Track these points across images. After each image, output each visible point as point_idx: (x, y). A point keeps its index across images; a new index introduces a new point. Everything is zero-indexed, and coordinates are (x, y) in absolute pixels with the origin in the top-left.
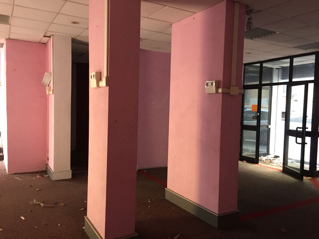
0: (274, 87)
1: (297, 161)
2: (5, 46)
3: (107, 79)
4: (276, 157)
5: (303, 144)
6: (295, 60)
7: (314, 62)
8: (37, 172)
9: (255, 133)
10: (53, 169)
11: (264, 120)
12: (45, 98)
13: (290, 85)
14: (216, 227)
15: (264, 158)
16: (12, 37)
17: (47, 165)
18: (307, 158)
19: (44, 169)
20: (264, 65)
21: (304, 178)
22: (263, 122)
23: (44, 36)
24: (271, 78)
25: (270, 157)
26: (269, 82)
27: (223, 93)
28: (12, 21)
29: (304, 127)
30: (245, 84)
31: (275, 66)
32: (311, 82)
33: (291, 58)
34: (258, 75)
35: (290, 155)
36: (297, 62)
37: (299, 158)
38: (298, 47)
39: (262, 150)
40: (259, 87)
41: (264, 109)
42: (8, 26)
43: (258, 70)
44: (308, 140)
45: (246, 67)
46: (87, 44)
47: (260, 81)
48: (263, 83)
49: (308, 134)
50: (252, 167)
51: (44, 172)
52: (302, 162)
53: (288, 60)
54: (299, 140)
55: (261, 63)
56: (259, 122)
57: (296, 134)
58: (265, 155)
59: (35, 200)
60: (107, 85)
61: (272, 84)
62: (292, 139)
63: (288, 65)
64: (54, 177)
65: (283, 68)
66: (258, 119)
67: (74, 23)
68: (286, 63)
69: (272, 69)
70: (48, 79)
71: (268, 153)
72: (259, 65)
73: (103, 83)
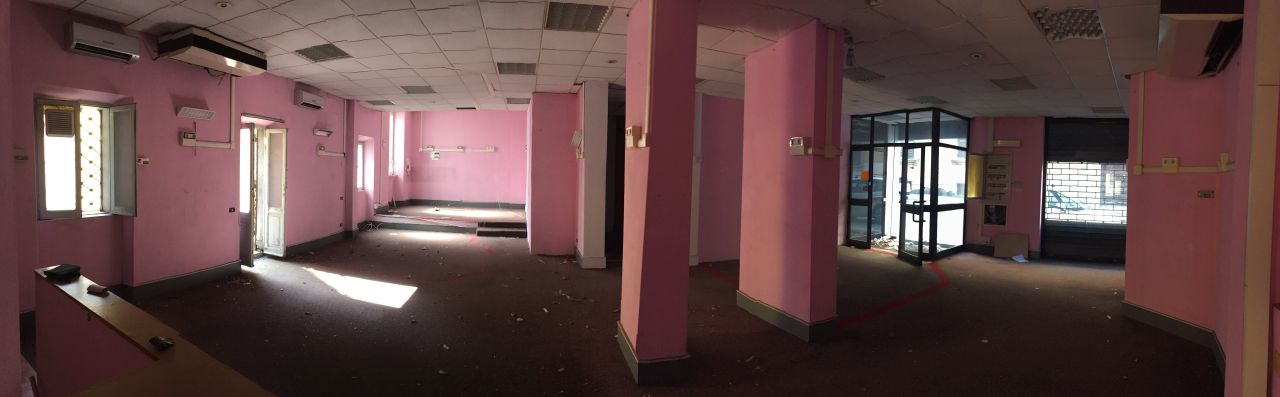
0: (890, 149)
1: (915, 243)
2: (531, 101)
3: (648, 136)
4: (893, 238)
5: (921, 221)
6: (911, 115)
7: (931, 120)
8: (564, 257)
9: (866, 208)
10: (582, 253)
11: (878, 190)
12: (575, 163)
13: (907, 147)
14: (807, 340)
15: (878, 241)
16: (539, 89)
17: (576, 248)
18: (926, 238)
19: (573, 253)
20: (877, 119)
21: (923, 262)
22: (876, 194)
23: (575, 84)
24: (886, 137)
25: (885, 238)
26: (882, 142)
27: (815, 155)
28: (539, 70)
29: (922, 200)
30: (854, 143)
31: (889, 121)
32: (928, 144)
33: (908, 112)
34: (869, 132)
35: (908, 236)
36: (914, 118)
37: (917, 240)
38: (914, 100)
39: (875, 230)
40: (871, 148)
41: (878, 178)
42: (534, 77)
43: (869, 125)
44: (927, 216)
45: (855, 120)
46: (624, 89)
47: (872, 141)
48: (875, 142)
49: (927, 209)
50: (862, 254)
51: (573, 256)
52: (921, 242)
53: (904, 115)
54: (917, 217)
55: (873, 116)
56: (870, 195)
57: (913, 209)
58: (879, 237)
59: (560, 291)
60: (647, 144)
61: (887, 145)
62: (909, 216)
63: (904, 121)
64: (585, 265)
65: (900, 124)
66: (870, 189)
67: (611, 62)
68: (901, 119)
69: (886, 125)
70: (578, 139)
71: (883, 235)
72: (869, 119)
73: (643, 143)
